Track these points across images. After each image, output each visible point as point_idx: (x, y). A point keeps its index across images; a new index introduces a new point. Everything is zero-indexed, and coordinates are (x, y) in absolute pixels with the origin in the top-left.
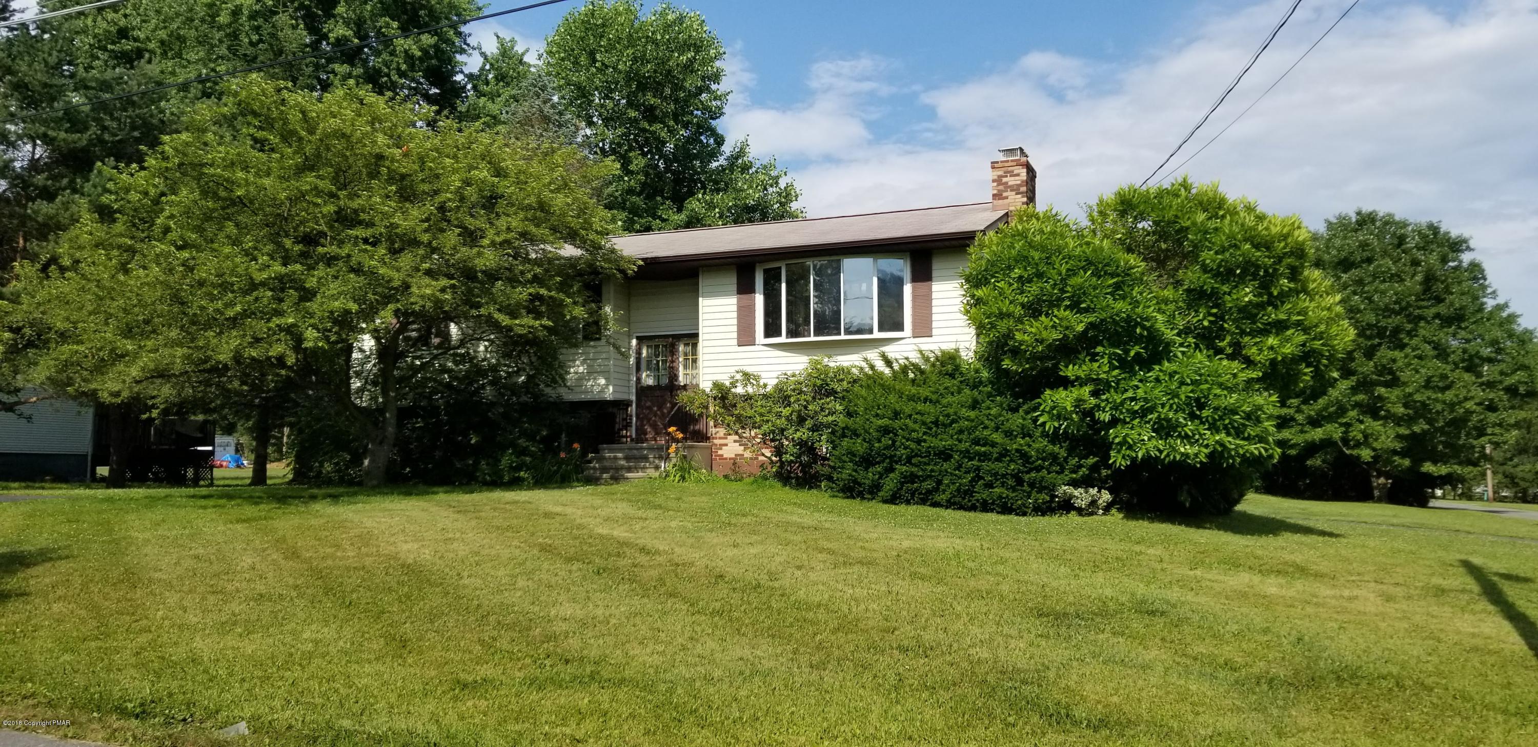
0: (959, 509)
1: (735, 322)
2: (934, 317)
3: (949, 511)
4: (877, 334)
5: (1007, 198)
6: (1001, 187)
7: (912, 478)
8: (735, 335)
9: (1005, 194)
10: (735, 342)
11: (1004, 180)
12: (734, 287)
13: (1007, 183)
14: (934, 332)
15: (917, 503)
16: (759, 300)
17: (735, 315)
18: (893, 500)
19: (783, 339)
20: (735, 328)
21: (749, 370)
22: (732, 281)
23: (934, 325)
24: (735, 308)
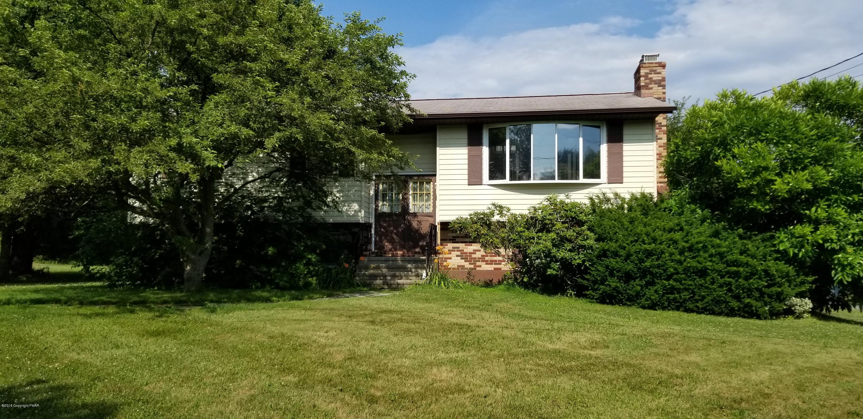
0: (710, 314)
1: (466, 167)
2: (625, 169)
3: (703, 316)
4: (582, 180)
5: (651, 88)
6: (648, 81)
7: (672, 290)
8: (466, 177)
9: (650, 86)
10: (466, 182)
11: (650, 76)
12: (466, 141)
13: (651, 78)
14: (625, 180)
15: (673, 309)
16: (485, 151)
17: (466, 162)
18: (653, 307)
19: (507, 181)
20: (466, 172)
21: (500, 203)
22: (464, 136)
23: (625, 175)
24: (466, 157)
